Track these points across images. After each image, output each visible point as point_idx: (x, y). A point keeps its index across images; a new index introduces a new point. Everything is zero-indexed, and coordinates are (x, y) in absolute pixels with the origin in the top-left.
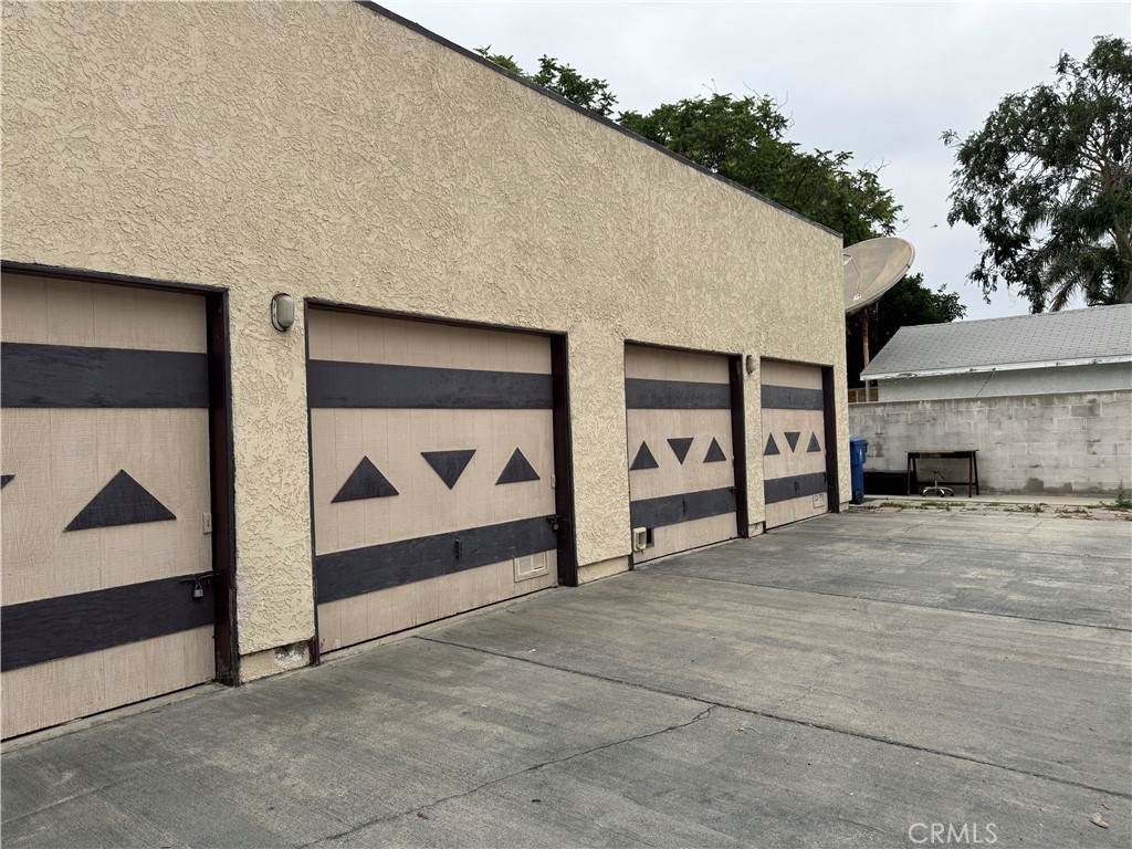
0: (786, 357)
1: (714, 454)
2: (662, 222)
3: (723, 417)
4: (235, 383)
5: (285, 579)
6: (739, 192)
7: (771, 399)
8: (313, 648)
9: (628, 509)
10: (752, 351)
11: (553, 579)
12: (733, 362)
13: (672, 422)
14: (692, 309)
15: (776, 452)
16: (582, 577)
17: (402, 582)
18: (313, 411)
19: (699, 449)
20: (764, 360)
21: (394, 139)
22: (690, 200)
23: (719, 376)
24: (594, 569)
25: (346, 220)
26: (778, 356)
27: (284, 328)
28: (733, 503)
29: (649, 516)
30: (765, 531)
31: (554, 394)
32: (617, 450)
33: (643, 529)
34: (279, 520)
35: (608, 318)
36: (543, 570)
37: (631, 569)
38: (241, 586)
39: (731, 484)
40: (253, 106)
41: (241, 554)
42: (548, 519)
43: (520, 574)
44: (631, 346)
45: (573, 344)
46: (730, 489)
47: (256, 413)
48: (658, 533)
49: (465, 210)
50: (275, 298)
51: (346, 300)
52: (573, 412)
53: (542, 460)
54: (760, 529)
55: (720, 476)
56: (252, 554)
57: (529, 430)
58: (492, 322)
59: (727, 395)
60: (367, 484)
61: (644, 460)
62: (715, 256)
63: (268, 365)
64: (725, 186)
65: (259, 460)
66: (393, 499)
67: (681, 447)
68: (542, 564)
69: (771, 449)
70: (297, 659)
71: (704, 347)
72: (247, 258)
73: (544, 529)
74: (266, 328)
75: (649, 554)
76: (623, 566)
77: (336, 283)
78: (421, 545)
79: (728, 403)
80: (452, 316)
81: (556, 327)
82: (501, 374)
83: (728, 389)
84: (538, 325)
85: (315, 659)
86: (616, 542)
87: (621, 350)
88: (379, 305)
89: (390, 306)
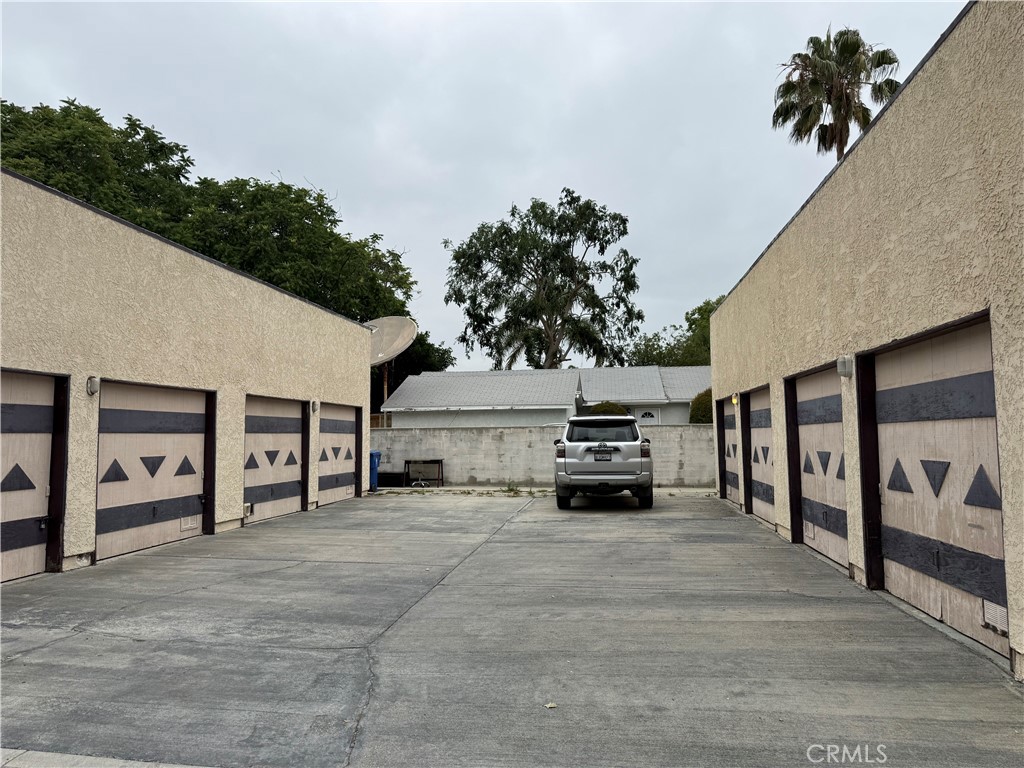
0: (335, 402)
1: (291, 460)
2: (269, 327)
3: (297, 438)
4: (70, 421)
5: (84, 520)
6: (311, 306)
7: (327, 427)
8: (92, 556)
9: (242, 492)
10: (316, 399)
11: (199, 531)
12: (305, 406)
13: (268, 441)
14: (283, 375)
15: (327, 459)
16: (218, 529)
17: (128, 527)
18: (101, 435)
19: (282, 457)
20: (322, 403)
21: (143, 294)
22: (284, 313)
23: (296, 414)
24: (222, 525)
25: (120, 337)
26: (330, 402)
27: (91, 394)
28: (300, 490)
29: (254, 496)
30: (317, 507)
31: (207, 426)
32: (239, 457)
33: (249, 504)
34: (83, 490)
35: (238, 382)
36: (195, 526)
37: (242, 526)
38: (67, 522)
39: (300, 479)
40: (85, 284)
41: (68, 506)
42: (199, 496)
43: (184, 527)
44: (250, 398)
45: (219, 397)
46: (299, 482)
47: (77, 436)
48: (257, 507)
49: (171, 328)
50: (90, 378)
51: (117, 378)
52: (217, 435)
53: (198, 463)
54: (315, 505)
55: (293, 474)
56: (72, 507)
57: (191, 445)
58: (181, 386)
59: (300, 425)
60: (116, 474)
61: (252, 463)
62: (297, 344)
63: (84, 412)
64: (304, 304)
65: (78, 460)
66: (126, 482)
67: (272, 456)
68: (194, 522)
69: (324, 457)
70: (85, 562)
71: (289, 397)
72: (79, 359)
73: (197, 502)
74: (84, 394)
75: (250, 519)
76: (238, 524)
77: (113, 370)
78: (138, 508)
79: (300, 430)
80: (162, 384)
81: (211, 388)
82: (180, 414)
83: (300, 421)
84: (202, 387)
85: (93, 562)
86: (235, 510)
87: (244, 400)
88: (131, 380)
89: (135, 380)
